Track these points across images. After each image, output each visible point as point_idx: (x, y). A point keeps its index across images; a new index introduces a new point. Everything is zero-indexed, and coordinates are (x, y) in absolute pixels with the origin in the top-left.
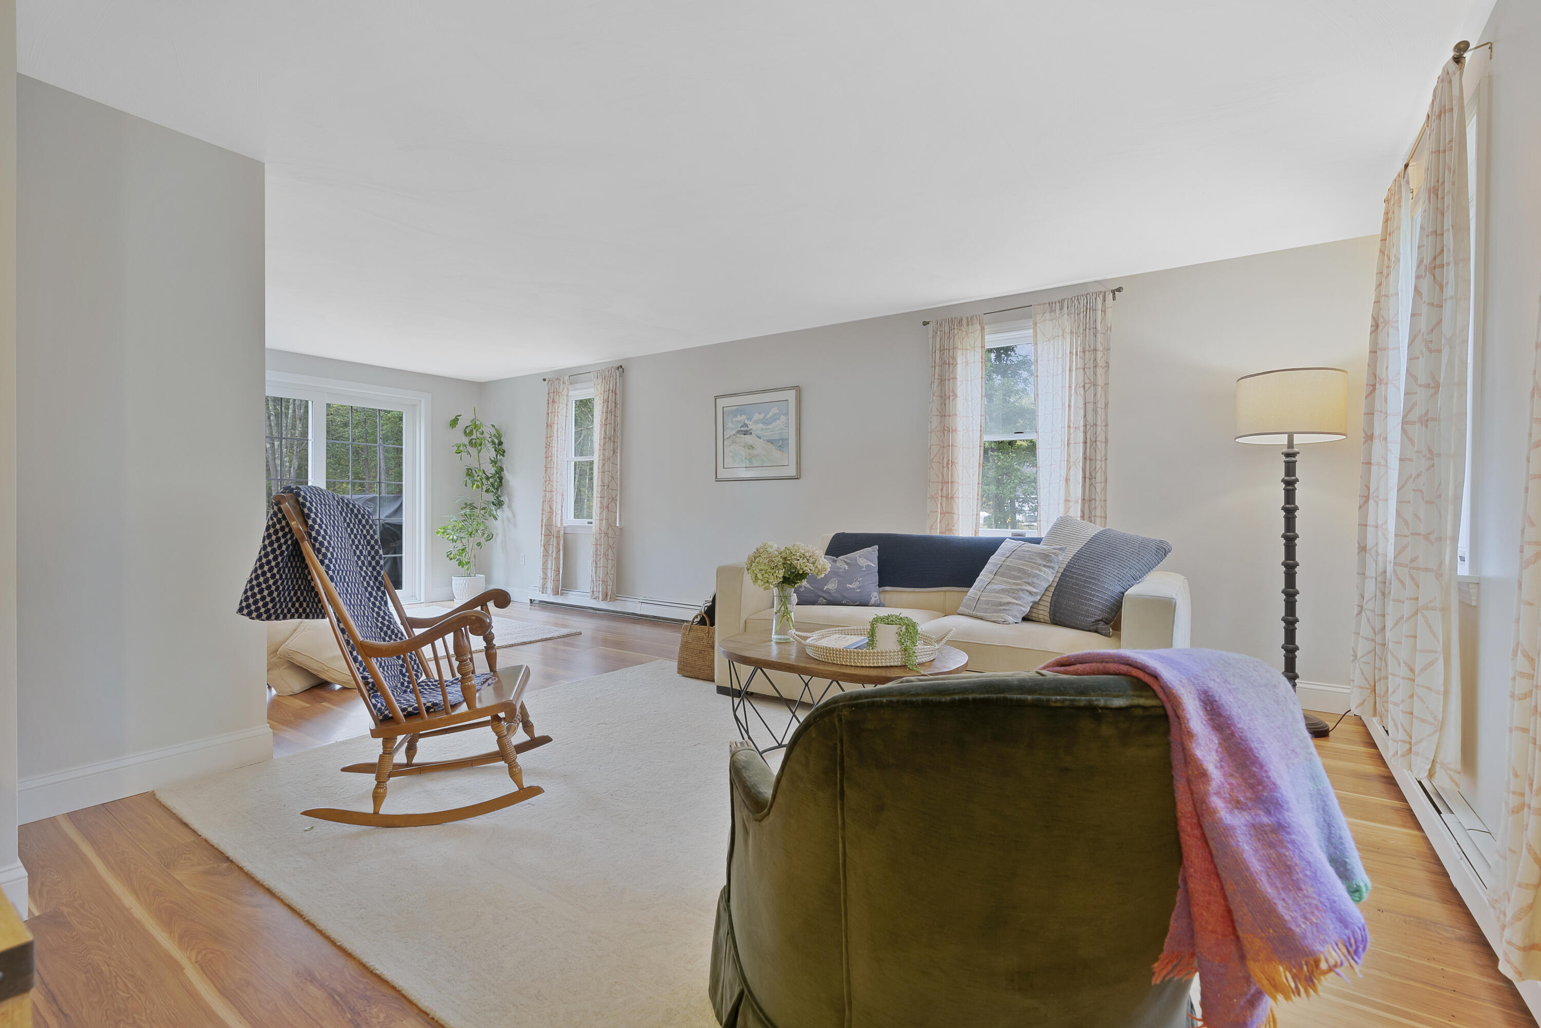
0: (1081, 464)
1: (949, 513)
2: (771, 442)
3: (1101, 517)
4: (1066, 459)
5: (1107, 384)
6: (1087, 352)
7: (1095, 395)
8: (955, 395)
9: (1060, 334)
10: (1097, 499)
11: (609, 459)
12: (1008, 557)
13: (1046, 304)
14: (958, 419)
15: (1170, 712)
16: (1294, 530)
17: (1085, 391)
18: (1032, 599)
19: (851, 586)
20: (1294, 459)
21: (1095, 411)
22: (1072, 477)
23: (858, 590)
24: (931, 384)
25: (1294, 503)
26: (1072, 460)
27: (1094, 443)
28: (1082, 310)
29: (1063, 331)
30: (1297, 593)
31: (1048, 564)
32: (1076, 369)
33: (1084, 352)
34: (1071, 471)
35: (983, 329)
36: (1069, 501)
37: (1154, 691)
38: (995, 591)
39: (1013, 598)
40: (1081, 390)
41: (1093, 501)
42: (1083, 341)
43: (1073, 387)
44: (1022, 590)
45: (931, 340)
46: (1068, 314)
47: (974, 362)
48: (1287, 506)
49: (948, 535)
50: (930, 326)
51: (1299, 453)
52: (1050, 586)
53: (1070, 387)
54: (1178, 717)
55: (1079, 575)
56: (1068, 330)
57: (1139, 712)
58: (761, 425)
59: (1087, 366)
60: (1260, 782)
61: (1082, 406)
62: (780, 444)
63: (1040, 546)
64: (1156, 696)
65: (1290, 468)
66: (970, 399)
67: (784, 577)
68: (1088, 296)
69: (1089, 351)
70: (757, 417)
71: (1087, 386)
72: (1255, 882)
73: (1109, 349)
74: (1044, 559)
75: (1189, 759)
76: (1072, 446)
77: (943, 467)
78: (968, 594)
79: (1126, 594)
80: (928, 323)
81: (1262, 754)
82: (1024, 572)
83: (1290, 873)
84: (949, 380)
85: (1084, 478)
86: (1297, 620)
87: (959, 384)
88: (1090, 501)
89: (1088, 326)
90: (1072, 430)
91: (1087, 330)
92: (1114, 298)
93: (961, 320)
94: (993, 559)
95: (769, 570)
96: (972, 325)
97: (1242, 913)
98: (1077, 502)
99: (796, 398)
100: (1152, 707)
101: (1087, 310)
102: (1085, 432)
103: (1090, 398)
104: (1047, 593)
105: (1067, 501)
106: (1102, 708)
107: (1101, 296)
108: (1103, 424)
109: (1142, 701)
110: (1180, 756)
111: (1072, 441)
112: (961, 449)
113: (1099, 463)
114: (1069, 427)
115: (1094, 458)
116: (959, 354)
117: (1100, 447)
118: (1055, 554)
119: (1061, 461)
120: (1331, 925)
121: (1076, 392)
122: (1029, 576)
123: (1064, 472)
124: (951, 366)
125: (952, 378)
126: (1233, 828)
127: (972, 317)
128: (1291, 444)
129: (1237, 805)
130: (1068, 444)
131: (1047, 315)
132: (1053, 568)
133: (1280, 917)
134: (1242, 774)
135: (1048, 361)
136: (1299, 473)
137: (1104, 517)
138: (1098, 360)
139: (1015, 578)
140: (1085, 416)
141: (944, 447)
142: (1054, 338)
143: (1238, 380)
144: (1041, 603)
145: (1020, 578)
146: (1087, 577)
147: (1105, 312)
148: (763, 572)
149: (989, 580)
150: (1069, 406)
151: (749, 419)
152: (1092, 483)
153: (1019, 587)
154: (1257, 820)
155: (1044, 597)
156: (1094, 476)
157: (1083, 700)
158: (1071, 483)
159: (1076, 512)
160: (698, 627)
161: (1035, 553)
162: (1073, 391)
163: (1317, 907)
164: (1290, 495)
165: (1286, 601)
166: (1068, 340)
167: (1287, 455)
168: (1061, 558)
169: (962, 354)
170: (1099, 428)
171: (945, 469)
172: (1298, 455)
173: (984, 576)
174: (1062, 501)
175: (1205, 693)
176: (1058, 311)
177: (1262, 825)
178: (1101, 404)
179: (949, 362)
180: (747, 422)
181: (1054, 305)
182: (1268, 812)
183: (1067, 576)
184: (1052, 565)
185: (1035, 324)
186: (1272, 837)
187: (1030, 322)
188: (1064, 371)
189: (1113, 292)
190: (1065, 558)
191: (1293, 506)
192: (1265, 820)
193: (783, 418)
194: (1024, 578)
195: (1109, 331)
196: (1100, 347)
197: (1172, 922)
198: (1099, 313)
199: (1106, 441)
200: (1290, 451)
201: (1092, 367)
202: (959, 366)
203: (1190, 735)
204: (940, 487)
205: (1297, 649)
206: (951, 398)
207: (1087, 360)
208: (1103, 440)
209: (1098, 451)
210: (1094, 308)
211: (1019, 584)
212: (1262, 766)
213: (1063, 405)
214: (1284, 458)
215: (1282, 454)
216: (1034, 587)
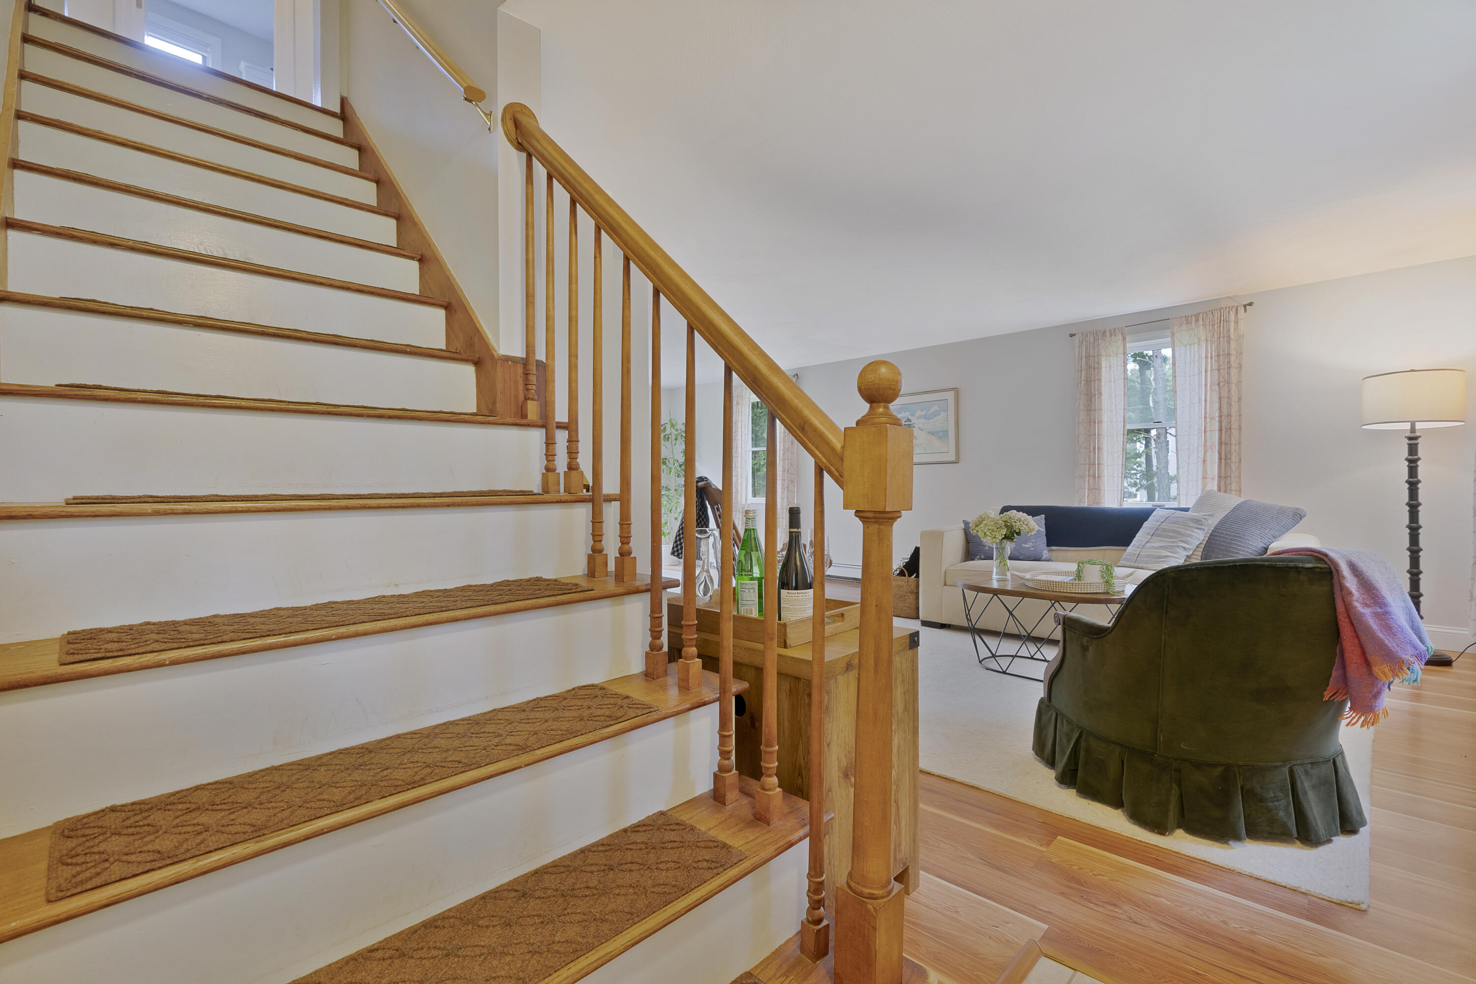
0: (1217, 447)
1: (1096, 489)
2: (932, 433)
3: (1236, 491)
4: (1203, 444)
5: (1240, 382)
6: (1221, 356)
7: (1229, 391)
8: (1100, 394)
9: (1196, 342)
10: (1233, 476)
11: (788, 449)
12: (1162, 522)
13: (1183, 317)
14: (1103, 412)
15: (1333, 569)
16: (1417, 499)
17: (1220, 388)
18: (1186, 553)
19: (1026, 546)
20: (1416, 442)
21: (1229, 404)
22: (1208, 459)
23: (1032, 549)
24: (1078, 384)
25: (1416, 477)
26: (1208, 444)
27: (1229, 431)
28: (1216, 322)
29: (1199, 340)
30: (1421, 550)
31: (1199, 527)
32: (1211, 370)
33: (1218, 356)
34: (1208, 454)
35: (1124, 339)
36: (1206, 478)
37: (1324, 561)
38: (1154, 548)
39: (1171, 552)
40: (1217, 388)
41: (1229, 478)
42: (1218, 347)
43: (1209, 385)
44: (1178, 546)
45: (1077, 349)
46: (1203, 325)
47: (1117, 366)
48: (1411, 480)
49: (1095, 506)
50: (1076, 339)
51: (1420, 437)
52: (1200, 543)
53: (1206, 385)
54: (1337, 571)
55: (1226, 534)
56: (1203, 338)
57: (1318, 570)
58: (922, 420)
59: (1221, 367)
60: (1377, 596)
61: (1217, 400)
62: (942, 435)
63: (1190, 514)
64: (1326, 563)
65: (1413, 449)
66: (1113, 396)
67: (1005, 535)
68: (1222, 311)
69: (1223, 355)
70: (919, 413)
71: (1222, 384)
72: (1375, 633)
73: (1241, 353)
74: (1196, 523)
75: (1342, 587)
76: (1208, 433)
77: (1090, 452)
78: (1127, 551)
79: (1270, 547)
80: (1074, 335)
81: (1378, 586)
82: (1179, 533)
83: (1391, 630)
84: (1094, 381)
85: (1220, 459)
86: (1421, 572)
87: (1103, 384)
88: (1225, 477)
89: (1222, 335)
90: (1208, 420)
91: (1221, 338)
92: (1245, 311)
93: (1105, 332)
94: (1146, 524)
95: (996, 529)
96: (1115, 335)
97: (1370, 648)
98: (1213, 478)
99: (955, 398)
100: (1325, 568)
101: (1220, 321)
102: (1220, 422)
103: (1225, 394)
104: (1198, 549)
105: (1204, 478)
106: (1301, 568)
107: (1234, 310)
108: (1237, 414)
109: (1319, 565)
110: (1338, 588)
111: (1208, 429)
112: (1106, 437)
113: (1233, 447)
114: (1205, 417)
115: (1229, 442)
116: (1103, 360)
117: (1234, 434)
118: (1205, 519)
119: (1198, 445)
120: (1409, 648)
121: (1211, 389)
122: (1183, 535)
123: (1201, 455)
124: (1096, 370)
125: (1098, 380)
126: (1364, 614)
127: (1115, 329)
128: (1413, 430)
129: (1366, 605)
130: (1205, 432)
131: (1184, 327)
132: (1203, 530)
133: (1386, 645)
134: (1368, 594)
135: (1185, 363)
136: (1420, 453)
137: (1239, 491)
138: (1232, 363)
139: (1171, 537)
140: (1220, 408)
141: (1090, 435)
142: (1190, 345)
143: (1363, 379)
144: (1193, 557)
145: (1175, 538)
146: (1234, 536)
147: (1237, 322)
148: (991, 531)
149: (1147, 540)
150: (1206, 401)
151: (913, 415)
152: (1227, 463)
153: (1175, 544)
154: (1376, 610)
155: (1195, 552)
156: (1229, 457)
157: (1292, 564)
158: (1208, 463)
159: (1213, 486)
160: (899, 577)
161: (1188, 518)
162: (1208, 388)
163: (1403, 642)
164: (1413, 471)
165: (1411, 557)
166: (1204, 346)
167: (1410, 439)
168: (1210, 522)
169: (1106, 359)
170: (1233, 418)
171: (1092, 453)
172: (1420, 438)
173: (1140, 537)
174: (1200, 478)
175: (1350, 562)
176: (1193, 324)
177: (1378, 612)
178: (1234, 399)
179: (1094, 366)
180: (910, 417)
181: (1190, 318)
182: (1381, 608)
183: (1215, 536)
184: (1203, 527)
185: (1173, 334)
186: (1383, 617)
187: (1168, 332)
188: (1200, 372)
189: (1245, 306)
190: (1213, 522)
191: (1415, 480)
192: (1379, 610)
193: (943, 414)
194: (1178, 538)
195: (1241, 338)
196: (1233, 352)
197: (1333, 672)
198: (1232, 324)
199: (1240, 429)
200: (1413, 435)
201: (1226, 369)
202: (1103, 370)
203: (1343, 577)
204: (1087, 468)
205: (1421, 595)
206: (1096, 396)
207: (1221, 363)
208: (1237, 428)
209: (1232, 436)
210: (1227, 320)
211: (1175, 542)
212: (1377, 590)
213: (1200, 400)
214: (1407, 441)
215: (1406, 437)
216: (1188, 544)
